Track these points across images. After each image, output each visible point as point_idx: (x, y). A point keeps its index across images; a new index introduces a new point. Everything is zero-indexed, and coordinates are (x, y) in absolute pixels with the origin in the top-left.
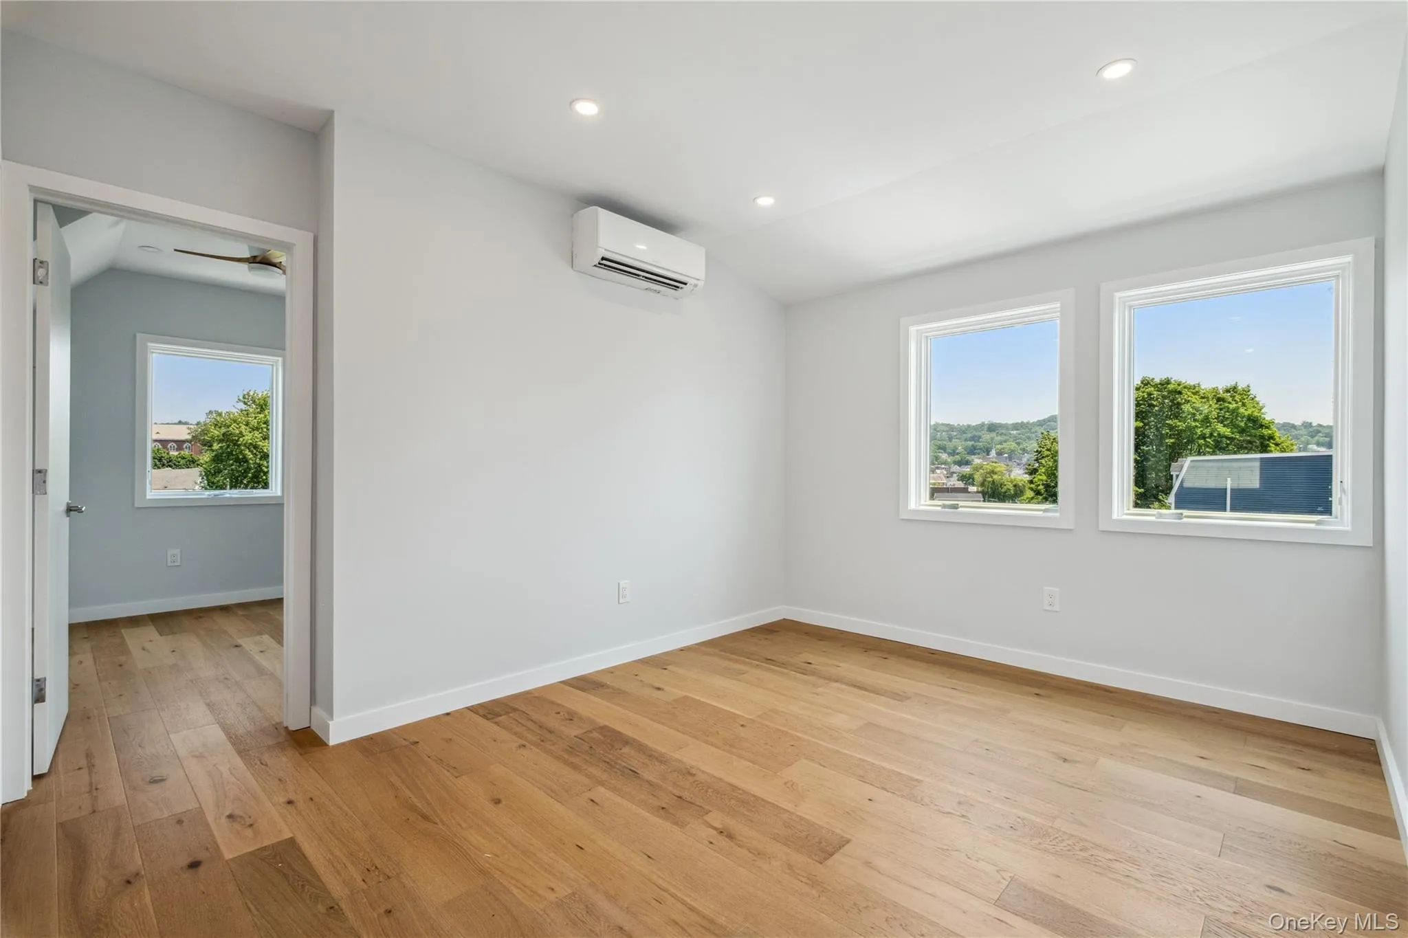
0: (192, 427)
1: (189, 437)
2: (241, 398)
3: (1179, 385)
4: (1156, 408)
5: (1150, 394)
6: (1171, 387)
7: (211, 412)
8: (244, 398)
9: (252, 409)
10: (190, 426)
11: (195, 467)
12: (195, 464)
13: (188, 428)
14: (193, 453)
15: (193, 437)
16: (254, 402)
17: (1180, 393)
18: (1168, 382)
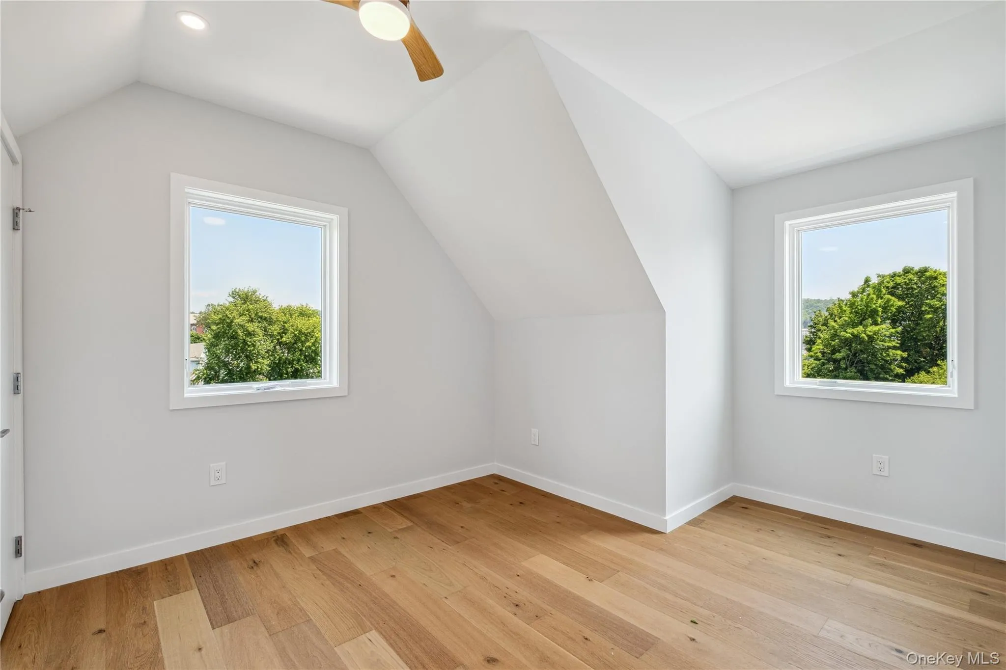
0: (197, 315)
1: (195, 322)
2: (231, 294)
3: (935, 272)
4: (916, 291)
5: (911, 280)
6: (928, 274)
7: (209, 305)
8: (233, 294)
9: (239, 301)
10: (195, 315)
11: (199, 342)
12: (200, 340)
13: (194, 316)
14: (198, 332)
15: (198, 322)
16: (240, 296)
17: (936, 278)
18: (925, 270)
